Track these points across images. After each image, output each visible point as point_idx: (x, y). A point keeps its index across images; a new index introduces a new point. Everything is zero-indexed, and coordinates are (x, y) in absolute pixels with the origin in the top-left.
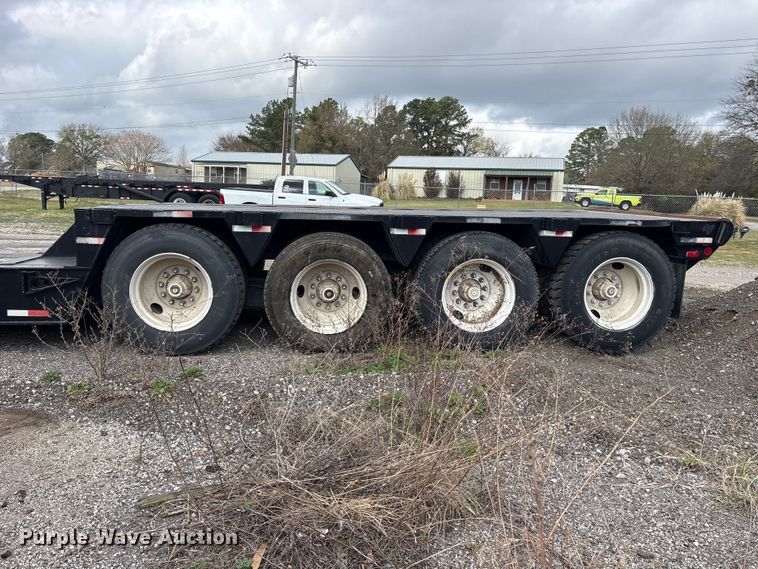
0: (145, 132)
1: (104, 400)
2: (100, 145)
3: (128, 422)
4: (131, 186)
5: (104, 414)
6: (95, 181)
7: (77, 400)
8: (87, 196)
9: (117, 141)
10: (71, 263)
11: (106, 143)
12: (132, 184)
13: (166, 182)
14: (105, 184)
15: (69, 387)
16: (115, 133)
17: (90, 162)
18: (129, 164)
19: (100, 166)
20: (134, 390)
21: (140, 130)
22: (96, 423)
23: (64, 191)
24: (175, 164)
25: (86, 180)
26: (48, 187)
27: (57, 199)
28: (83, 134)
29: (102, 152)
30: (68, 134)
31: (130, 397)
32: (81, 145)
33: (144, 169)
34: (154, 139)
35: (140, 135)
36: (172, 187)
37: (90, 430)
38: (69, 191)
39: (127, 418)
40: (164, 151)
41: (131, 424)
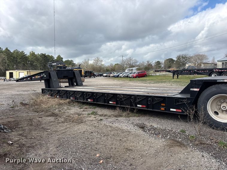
0: (201, 54)
1: (201, 144)
2: (187, 59)
3: (211, 154)
4: (198, 71)
5: (202, 149)
6: (187, 70)
7: (192, 141)
8: (184, 75)
9: (192, 58)
10: (188, 96)
11: (189, 59)
12: (198, 70)
13: (209, 69)
14: (190, 71)
15: (189, 136)
16: (191, 55)
17: (184, 64)
18: (195, 64)
19: (187, 65)
20: (212, 142)
21: (199, 54)
22: (200, 151)
23: (178, 74)
24: (211, 63)
25: (184, 70)
26: (174, 73)
27: (176, 76)
28: (183, 57)
29: (188, 61)
30: (179, 58)
31: (211, 145)
32: (181, 60)
33: (200, 65)
34: (204, 56)
35: (199, 55)
36: (212, 70)
37: (198, 153)
38: (180, 73)
39: (210, 152)
40: (207, 59)
41: (212, 155)
